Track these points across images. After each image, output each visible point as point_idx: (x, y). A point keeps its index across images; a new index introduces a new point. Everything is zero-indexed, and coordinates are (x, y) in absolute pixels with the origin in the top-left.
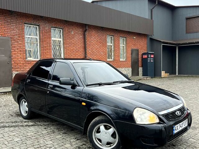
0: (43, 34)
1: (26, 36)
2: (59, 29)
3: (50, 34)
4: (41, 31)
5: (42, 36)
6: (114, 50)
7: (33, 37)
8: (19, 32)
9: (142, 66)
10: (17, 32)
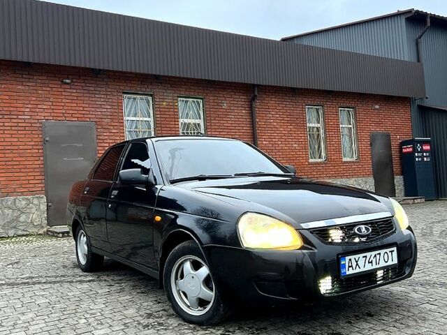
0: (162, 113)
1: (128, 118)
2: (195, 100)
3: (176, 110)
4: (157, 106)
5: (158, 116)
6: (326, 138)
7: (141, 119)
8: (112, 110)
9: (402, 173)
10: (109, 110)
